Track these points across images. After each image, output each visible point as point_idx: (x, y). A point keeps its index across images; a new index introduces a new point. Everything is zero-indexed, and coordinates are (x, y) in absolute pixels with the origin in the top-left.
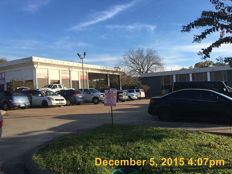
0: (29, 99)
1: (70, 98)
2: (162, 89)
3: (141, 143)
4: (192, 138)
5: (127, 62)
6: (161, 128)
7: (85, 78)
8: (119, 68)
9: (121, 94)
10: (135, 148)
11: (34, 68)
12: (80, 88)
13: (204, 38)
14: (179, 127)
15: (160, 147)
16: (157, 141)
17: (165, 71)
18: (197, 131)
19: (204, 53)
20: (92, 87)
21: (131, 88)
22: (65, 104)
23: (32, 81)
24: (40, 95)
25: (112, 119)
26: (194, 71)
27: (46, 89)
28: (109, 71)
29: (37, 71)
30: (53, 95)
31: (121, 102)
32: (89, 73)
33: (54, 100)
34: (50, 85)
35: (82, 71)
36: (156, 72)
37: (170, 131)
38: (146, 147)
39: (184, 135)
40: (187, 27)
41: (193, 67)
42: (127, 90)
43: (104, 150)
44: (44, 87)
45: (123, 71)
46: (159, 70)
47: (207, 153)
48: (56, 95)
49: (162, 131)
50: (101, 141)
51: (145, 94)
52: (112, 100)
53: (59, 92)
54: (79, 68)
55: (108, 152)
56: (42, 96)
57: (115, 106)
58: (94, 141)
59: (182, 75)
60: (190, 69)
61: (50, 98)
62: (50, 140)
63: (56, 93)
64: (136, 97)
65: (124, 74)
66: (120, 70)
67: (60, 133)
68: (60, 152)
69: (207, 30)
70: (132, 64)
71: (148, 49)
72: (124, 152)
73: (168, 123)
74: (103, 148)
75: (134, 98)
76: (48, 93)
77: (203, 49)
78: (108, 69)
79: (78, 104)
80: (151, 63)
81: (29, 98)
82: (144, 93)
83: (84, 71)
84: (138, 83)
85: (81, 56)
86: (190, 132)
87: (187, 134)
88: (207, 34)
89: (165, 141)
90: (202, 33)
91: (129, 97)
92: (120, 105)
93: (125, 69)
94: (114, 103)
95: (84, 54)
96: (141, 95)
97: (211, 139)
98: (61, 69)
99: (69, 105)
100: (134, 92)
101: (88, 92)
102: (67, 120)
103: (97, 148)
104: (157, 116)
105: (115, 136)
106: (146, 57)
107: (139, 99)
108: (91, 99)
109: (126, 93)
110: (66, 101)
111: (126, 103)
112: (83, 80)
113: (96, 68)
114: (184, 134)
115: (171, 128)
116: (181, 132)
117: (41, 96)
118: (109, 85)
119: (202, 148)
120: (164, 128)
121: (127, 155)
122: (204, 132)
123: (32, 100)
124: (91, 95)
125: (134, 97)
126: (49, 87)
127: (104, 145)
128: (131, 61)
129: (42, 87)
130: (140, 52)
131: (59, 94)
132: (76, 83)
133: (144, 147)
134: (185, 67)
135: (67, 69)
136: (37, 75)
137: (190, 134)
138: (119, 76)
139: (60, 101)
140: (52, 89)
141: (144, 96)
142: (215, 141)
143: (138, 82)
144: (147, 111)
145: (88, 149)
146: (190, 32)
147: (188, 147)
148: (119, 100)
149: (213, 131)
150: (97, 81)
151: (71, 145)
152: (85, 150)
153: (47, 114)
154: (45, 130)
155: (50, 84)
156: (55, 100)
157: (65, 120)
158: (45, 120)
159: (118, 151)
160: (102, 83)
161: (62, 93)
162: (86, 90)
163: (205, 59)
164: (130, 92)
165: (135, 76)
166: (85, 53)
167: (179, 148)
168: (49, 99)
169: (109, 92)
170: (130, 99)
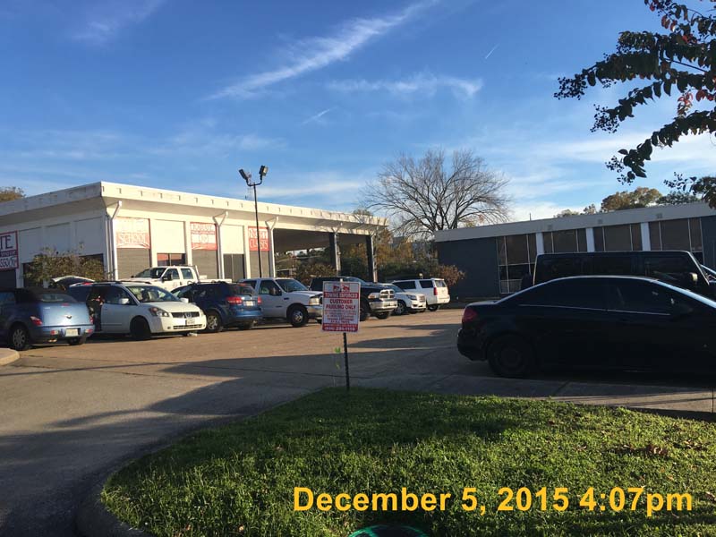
0: (90, 313)
1: (219, 307)
2: (503, 276)
3: (436, 447)
4: (595, 429)
5: (392, 195)
6: (498, 400)
7: (264, 246)
8: (368, 214)
9: (375, 295)
10: (418, 461)
11: (108, 216)
12: (249, 277)
13: (627, 118)
14: (554, 395)
15: (494, 458)
16: (487, 440)
17: (512, 221)
18: (611, 407)
19: (627, 162)
20: (287, 273)
21: (406, 276)
22: (203, 328)
23: (100, 257)
24: (126, 301)
25: (347, 373)
26: (600, 221)
27: (144, 281)
28: (337, 223)
29: (117, 226)
30: (164, 299)
31: (375, 318)
32: (275, 231)
33: (168, 316)
34: (156, 269)
35: (254, 223)
36: (482, 225)
37: (527, 407)
38: (453, 458)
39: (568, 419)
40: (572, 82)
41: (598, 207)
42: (395, 281)
43: (319, 468)
44: (139, 276)
45: (382, 224)
46: (491, 220)
47: (642, 474)
48: (173, 299)
49: (501, 407)
50: (311, 441)
51: (449, 293)
52: (345, 312)
53: (184, 291)
54: (245, 215)
55: (334, 475)
56: (132, 302)
57: (356, 330)
58: (290, 441)
59: (563, 234)
60: (589, 213)
61: (155, 309)
62: (155, 439)
63: (176, 294)
64: (420, 304)
65: (383, 232)
66: (370, 220)
67: (185, 417)
68: (185, 479)
69: (635, 90)
70: (408, 203)
71: (456, 154)
72: (384, 474)
73: (522, 383)
74: (316, 464)
75: (415, 306)
76: (149, 293)
77: (623, 152)
78: (334, 218)
79: (244, 325)
80: (468, 197)
81: (92, 309)
82: (446, 289)
83: (262, 224)
84: (427, 260)
85: (251, 178)
86: (589, 409)
87: (580, 416)
88: (634, 105)
89: (509, 440)
90: (620, 101)
91: (401, 302)
92: (370, 330)
93: (387, 217)
94: (351, 322)
95: (262, 173)
96: (438, 296)
97: (652, 431)
98: (188, 218)
99: (216, 331)
100: (414, 287)
101: (274, 290)
102: (208, 378)
103: (300, 462)
104: (486, 362)
105: (355, 425)
106: (453, 180)
107: (431, 310)
108: (283, 311)
109: (391, 292)
110: (204, 317)
111: (391, 321)
112: (257, 253)
113: (297, 214)
114: (571, 417)
115: (530, 399)
116: (559, 411)
117: (127, 304)
118: (338, 267)
119: (626, 458)
120: (507, 400)
121: (393, 483)
122: (632, 410)
123: (100, 315)
124: (282, 298)
125: (414, 302)
126: (154, 276)
127: (321, 453)
128: (405, 192)
129: (132, 277)
130: (433, 163)
131: (185, 296)
132: (236, 262)
133: (446, 459)
134: (573, 210)
135: (210, 220)
136: (117, 237)
137: (588, 416)
138: (368, 238)
139: (188, 319)
140: (163, 281)
141: (447, 301)
142: (665, 438)
143: (429, 256)
144: (456, 345)
145: (272, 468)
146: (582, 96)
147: (581, 458)
148: (369, 315)
149: (660, 407)
150: (301, 255)
151: (220, 455)
152: (262, 471)
153: (145, 361)
154: (141, 410)
155: (155, 265)
156: (171, 315)
157: (203, 377)
158: (142, 378)
159: (363, 471)
160: (316, 261)
161: (192, 293)
162: (267, 284)
163: (629, 181)
164: (403, 287)
165: (417, 237)
166: (263, 168)
167: (553, 460)
168: (154, 312)
169: (335, 287)
170: (404, 309)
